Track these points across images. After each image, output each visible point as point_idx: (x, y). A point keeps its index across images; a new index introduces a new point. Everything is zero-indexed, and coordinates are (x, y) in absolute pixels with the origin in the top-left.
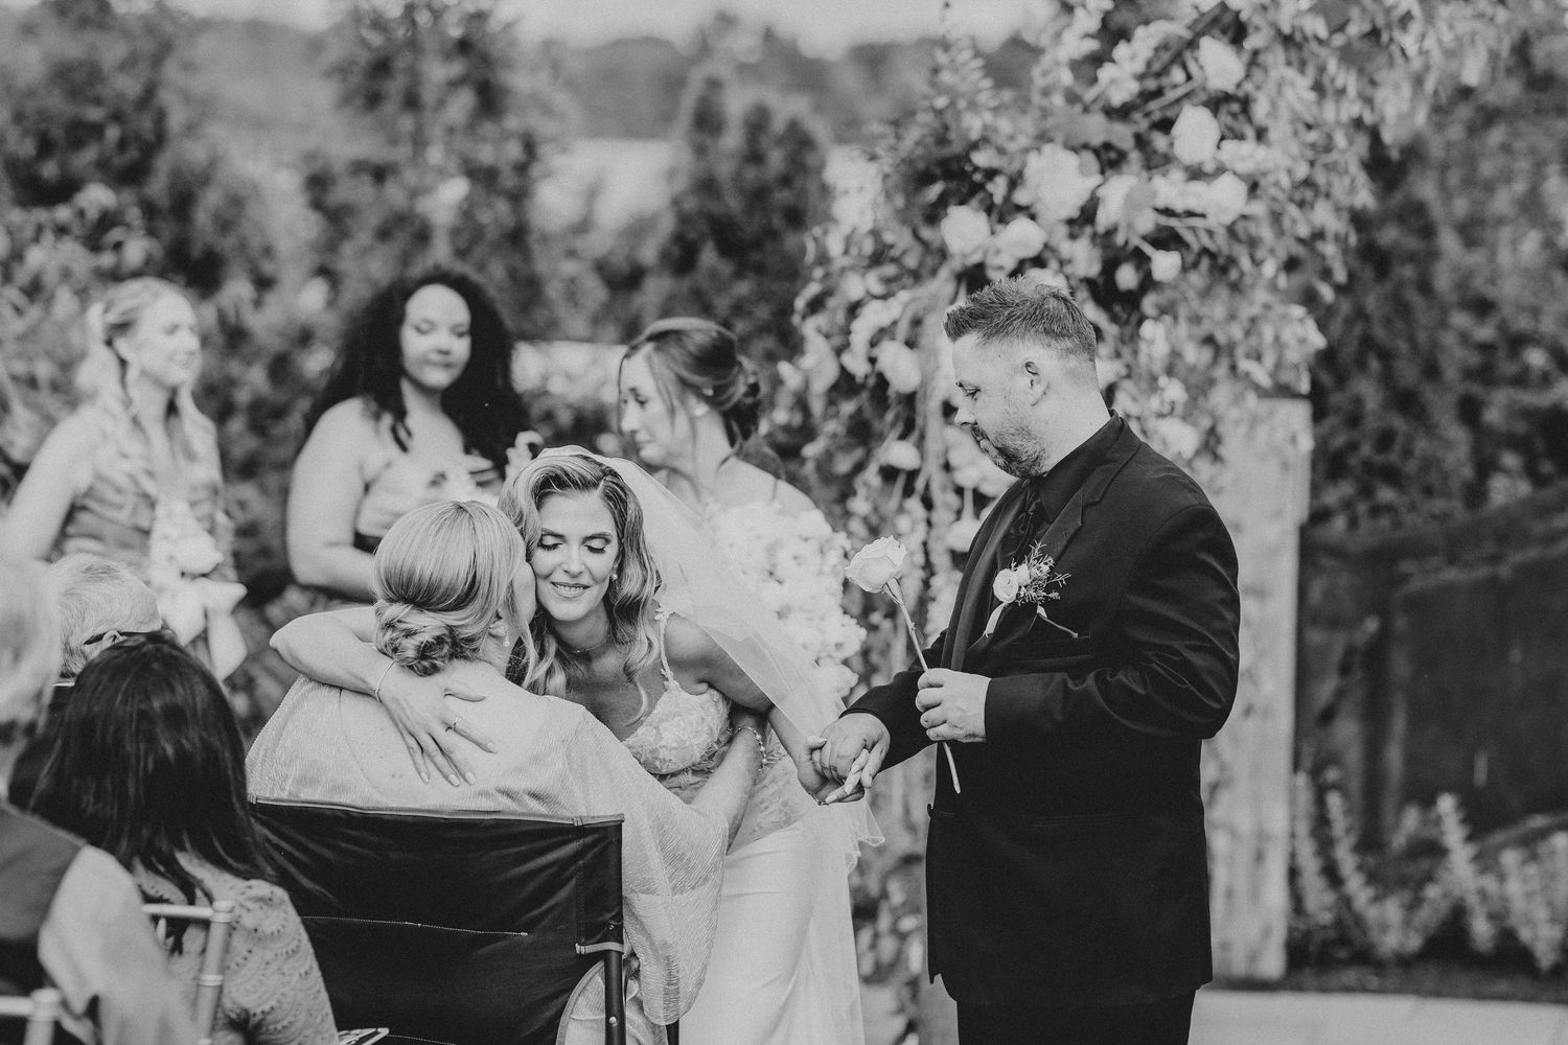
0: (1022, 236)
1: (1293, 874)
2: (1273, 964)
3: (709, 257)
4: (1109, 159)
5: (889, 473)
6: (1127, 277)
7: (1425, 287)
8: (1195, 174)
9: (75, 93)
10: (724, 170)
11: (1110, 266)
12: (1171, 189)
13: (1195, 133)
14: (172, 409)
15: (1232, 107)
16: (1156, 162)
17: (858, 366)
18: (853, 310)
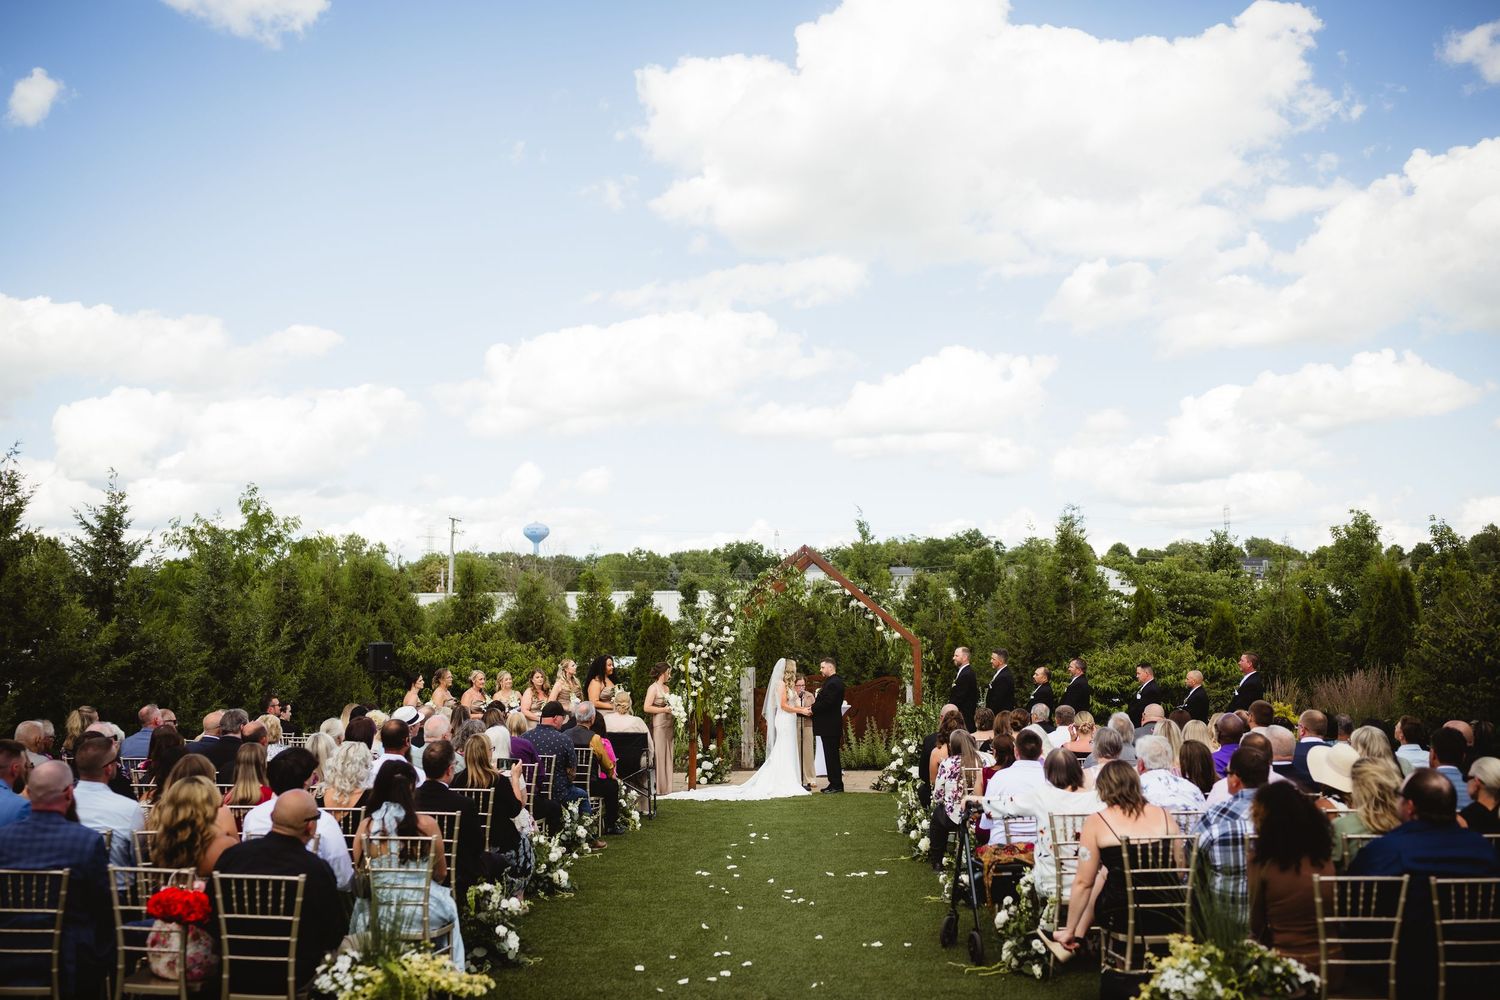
0: (700, 647)
1: (755, 749)
2: (752, 766)
3: (648, 643)
4: (713, 635)
5: (682, 684)
6: (717, 652)
7: (778, 644)
8: (727, 636)
9: (527, 616)
10: (650, 627)
11: (714, 651)
12: (723, 639)
13: (726, 630)
14: (572, 678)
15: (732, 626)
16: (721, 634)
17: (675, 667)
18: (675, 659)
